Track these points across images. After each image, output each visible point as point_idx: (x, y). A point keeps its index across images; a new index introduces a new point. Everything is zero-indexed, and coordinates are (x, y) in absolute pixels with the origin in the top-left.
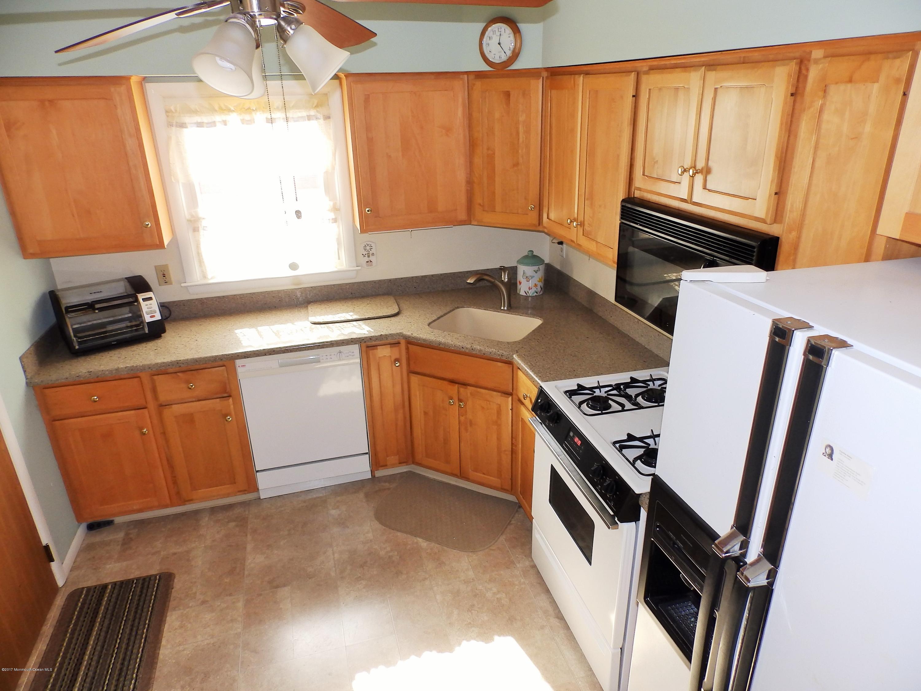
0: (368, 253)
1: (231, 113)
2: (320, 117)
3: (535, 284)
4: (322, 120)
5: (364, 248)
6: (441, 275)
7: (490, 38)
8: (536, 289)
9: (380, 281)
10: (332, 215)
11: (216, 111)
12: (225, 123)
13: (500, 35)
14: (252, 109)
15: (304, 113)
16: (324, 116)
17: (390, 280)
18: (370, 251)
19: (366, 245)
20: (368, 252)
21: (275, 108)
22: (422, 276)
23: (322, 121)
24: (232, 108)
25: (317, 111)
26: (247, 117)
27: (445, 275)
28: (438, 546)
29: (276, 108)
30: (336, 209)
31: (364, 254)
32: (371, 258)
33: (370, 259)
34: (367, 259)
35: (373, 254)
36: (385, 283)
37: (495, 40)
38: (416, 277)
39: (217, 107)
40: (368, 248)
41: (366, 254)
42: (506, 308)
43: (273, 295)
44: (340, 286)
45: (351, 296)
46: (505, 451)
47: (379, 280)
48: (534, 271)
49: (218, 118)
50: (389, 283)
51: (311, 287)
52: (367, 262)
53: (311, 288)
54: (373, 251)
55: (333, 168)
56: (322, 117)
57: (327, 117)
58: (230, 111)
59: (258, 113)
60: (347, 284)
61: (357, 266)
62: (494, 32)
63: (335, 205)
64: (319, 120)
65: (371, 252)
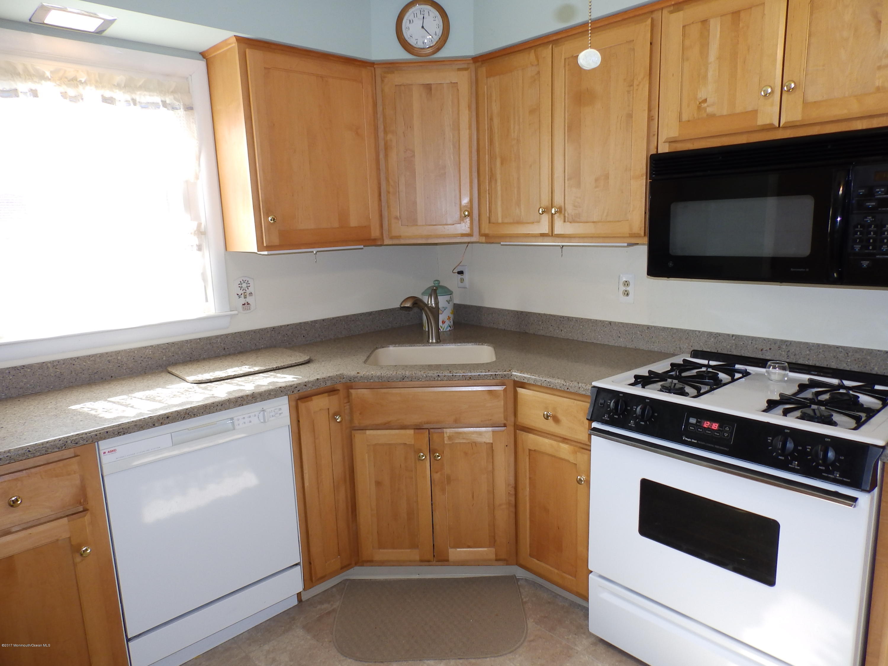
0: (244, 293)
1: (43, 82)
2: (178, 107)
3: (449, 317)
4: (182, 110)
5: (240, 286)
6: (333, 318)
7: (410, 21)
8: (449, 323)
9: (262, 330)
10: (195, 241)
11: (19, 74)
12: (35, 93)
13: (423, 18)
14: (78, 80)
15: (157, 99)
16: (184, 105)
17: (274, 328)
18: (247, 289)
19: (242, 282)
20: (244, 291)
21: (114, 85)
22: (312, 322)
23: (181, 112)
24: (48, 74)
25: (175, 99)
26: (71, 92)
27: (337, 318)
28: (461, 661)
29: (116, 85)
30: (201, 233)
31: (240, 294)
32: (249, 299)
33: (247, 301)
34: (242, 300)
35: (251, 293)
36: (268, 332)
37: (418, 23)
38: (305, 323)
39: (20, 69)
40: (244, 285)
41: (242, 294)
42: (434, 340)
43: (109, 358)
44: (209, 340)
45: (224, 352)
46: (500, 505)
47: (260, 329)
48: (447, 301)
49: (22, 86)
50: (273, 332)
51: (168, 343)
52: (243, 305)
53: (167, 345)
54: (251, 289)
55: (197, 178)
56: (182, 107)
57: (189, 108)
58: (42, 77)
59: (88, 88)
60: (217, 337)
61: (231, 311)
62: (416, 15)
63: (199, 225)
64: (176, 111)
65: (248, 292)
